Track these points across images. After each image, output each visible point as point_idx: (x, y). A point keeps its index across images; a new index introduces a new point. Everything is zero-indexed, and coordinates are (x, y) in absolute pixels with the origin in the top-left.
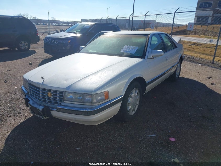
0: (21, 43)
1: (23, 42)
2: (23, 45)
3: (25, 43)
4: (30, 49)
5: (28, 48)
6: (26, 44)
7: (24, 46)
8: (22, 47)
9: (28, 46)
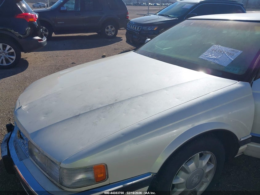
0: (108, 28)
1: (109, 27)
2: (110, 30)
3: (111, 27)
4: (116, 36)
5: (114, 34)
6: (113, 29)
7: (110, 32)
8: (108, 32)
9: (115, 32)
